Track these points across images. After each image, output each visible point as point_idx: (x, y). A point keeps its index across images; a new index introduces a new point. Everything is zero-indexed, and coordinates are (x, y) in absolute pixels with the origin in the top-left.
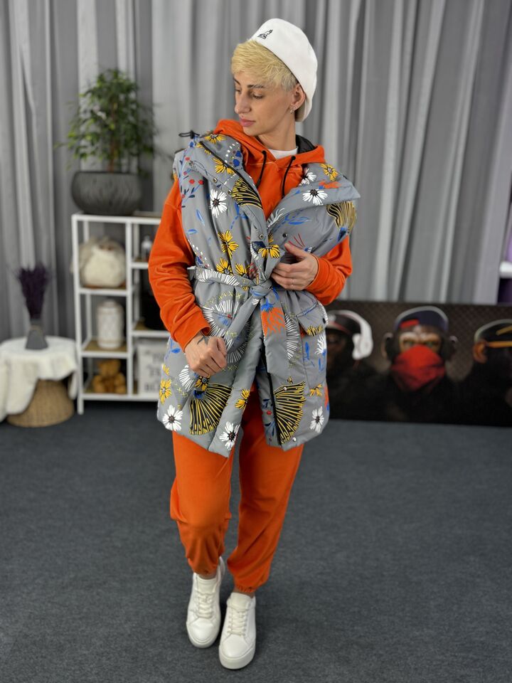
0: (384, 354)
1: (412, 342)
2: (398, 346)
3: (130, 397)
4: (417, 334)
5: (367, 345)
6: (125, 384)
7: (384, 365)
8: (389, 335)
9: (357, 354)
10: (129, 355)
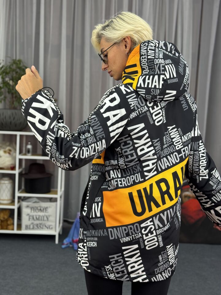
3: (16, 231)
6: (13, 224)
10: (15, 207)
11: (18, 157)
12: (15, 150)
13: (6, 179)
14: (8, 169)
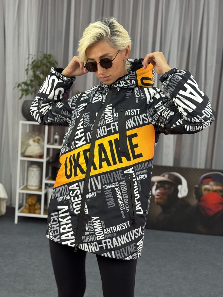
0: (194, 196)
1: (208, 190)
2: (202, 192)
3: (42, 216)
4: (211, 186)
5: (185, 191)
6: (40, 209)
7: (194, 202)
8: (197, 186)
9: (180, 195)
10: (42, 193)
11: (46, 146)
12: (44, 139)
13: (35, 166)
14: (36, 157)
